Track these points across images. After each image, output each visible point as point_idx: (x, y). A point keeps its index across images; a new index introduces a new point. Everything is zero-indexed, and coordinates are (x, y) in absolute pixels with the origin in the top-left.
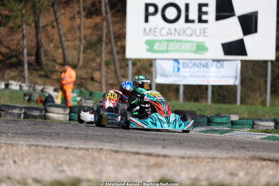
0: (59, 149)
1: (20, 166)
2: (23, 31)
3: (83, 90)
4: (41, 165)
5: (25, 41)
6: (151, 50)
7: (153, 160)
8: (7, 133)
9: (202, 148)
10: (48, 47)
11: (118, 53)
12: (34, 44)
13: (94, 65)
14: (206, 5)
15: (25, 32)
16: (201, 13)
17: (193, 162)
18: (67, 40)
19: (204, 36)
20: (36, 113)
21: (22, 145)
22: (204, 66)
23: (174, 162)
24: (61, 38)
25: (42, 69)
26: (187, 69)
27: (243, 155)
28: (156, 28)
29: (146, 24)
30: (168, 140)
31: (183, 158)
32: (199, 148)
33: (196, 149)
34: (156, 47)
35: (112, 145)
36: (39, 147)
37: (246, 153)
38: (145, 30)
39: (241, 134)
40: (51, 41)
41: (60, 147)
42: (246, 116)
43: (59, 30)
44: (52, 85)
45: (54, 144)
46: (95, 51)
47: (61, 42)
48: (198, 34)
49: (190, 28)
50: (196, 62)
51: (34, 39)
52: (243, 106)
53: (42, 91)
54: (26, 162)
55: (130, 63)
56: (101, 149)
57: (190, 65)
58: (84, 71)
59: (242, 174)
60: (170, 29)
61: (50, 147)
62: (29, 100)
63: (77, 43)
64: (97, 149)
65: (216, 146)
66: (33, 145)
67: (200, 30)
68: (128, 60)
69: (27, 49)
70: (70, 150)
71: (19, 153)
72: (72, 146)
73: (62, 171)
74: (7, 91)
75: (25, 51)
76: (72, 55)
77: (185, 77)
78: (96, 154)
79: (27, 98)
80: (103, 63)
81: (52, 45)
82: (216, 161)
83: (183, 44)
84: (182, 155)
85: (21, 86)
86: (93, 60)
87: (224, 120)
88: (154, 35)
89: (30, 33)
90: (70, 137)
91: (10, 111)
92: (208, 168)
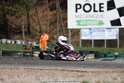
0: (38, 70)
1: (20, 78)
2: (22, 18)
3: (49, 43)
4: (30, 77)
5: (23, 22)
6: (79, 24)
7: (79, 74)
8: (15, 64)
9: (101, 68)
10: (33, 24)
11: (64, 26)
12: (27, 23)
13: (54, 32)
14: (103, 4)
15: (23, 18)
16: (100, 7)
17: (97, 74)
18: (42, 21)
19: (102, 17)
20: (28, 54)
21: (22, 68)
22: (102, 31)
23: (89, 74)
24: (39, 20)
25: (31, 34)
26: (95, 33)
27: (119, 70)
28: (81, 15)
29: (77, 13)
30: (86, 64)
31: (93, 72)
32: (100, 68)
33: (99, 68)
34: (81, 23)
35: (62, 67)
36: (29, 69)
37: (121, 69)
38: (76, 16)
39: (119, 61)
40: (35, 22)
41: (38, 69)
42: (122, 53)
43: (38, 17)
44: (35, 41)
45: (36, 68)
46: (54, 26)
47: (39, 22)
48: (99, 17)
49: (96, 14)
50: (99, 29)
51: (27, 21)
52: (120, 49)
53: (31, 44)
54: (23, 76)
55: (70, 31)
56: (57, 69)
57: (96, 31)
58: (50, 35)
59: (119, 79)
60: (87, 15)
61: (34, 69)
62: (25, 49)
63: (46, 22)
64: (55, 69)
65: (108, 67)
66: (26, 69)
67: (100, 15)
68: (68, 29)
69: (24, 26)
70: (43, 70)
71: (20, 72)
72: (44, 68)
73: (39, 80)
74: (15, 45)
75: (23, 27)
76: (44, 28)
77: (94, 36)
78: (54, 72)
79: (24, 47)
80: (58, 31)
81: (35, 24)
82: (108, 73)
83: (93, 22)
84: (93, 71)
85: (21, 42)
86: (53, 30)
87: (112, 55)
88: (80, 18)
89: (25, 19)
90: (43, 64)
91: (17, 54)
92: (104, 77)
